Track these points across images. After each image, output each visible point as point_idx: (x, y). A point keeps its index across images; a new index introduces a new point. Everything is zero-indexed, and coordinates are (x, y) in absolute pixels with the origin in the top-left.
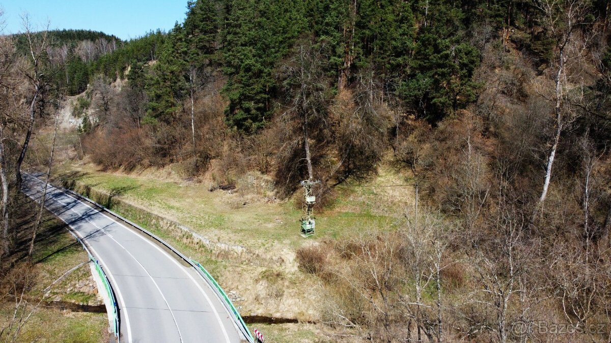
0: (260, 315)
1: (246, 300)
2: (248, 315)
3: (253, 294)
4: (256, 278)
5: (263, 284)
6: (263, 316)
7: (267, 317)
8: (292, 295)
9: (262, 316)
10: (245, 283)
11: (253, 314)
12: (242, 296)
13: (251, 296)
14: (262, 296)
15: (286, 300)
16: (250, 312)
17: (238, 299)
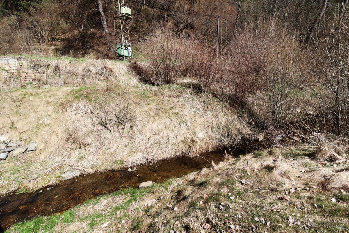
0: (91, 171)
1: (41, 147)
2: (53, 182)
3: (59, 131)
4: (63, 100)
5: (82, 107)
6: (101, 169)
7: (114, 171)
8: (152, 114)
9: (97, 173)
10: (33, 114)
11: (68, 175)
12: (28, 141)
13: (54, 137)
14: (83, 130)
15: (144, 126)
16: (57, 173)
17: (17, 151)
